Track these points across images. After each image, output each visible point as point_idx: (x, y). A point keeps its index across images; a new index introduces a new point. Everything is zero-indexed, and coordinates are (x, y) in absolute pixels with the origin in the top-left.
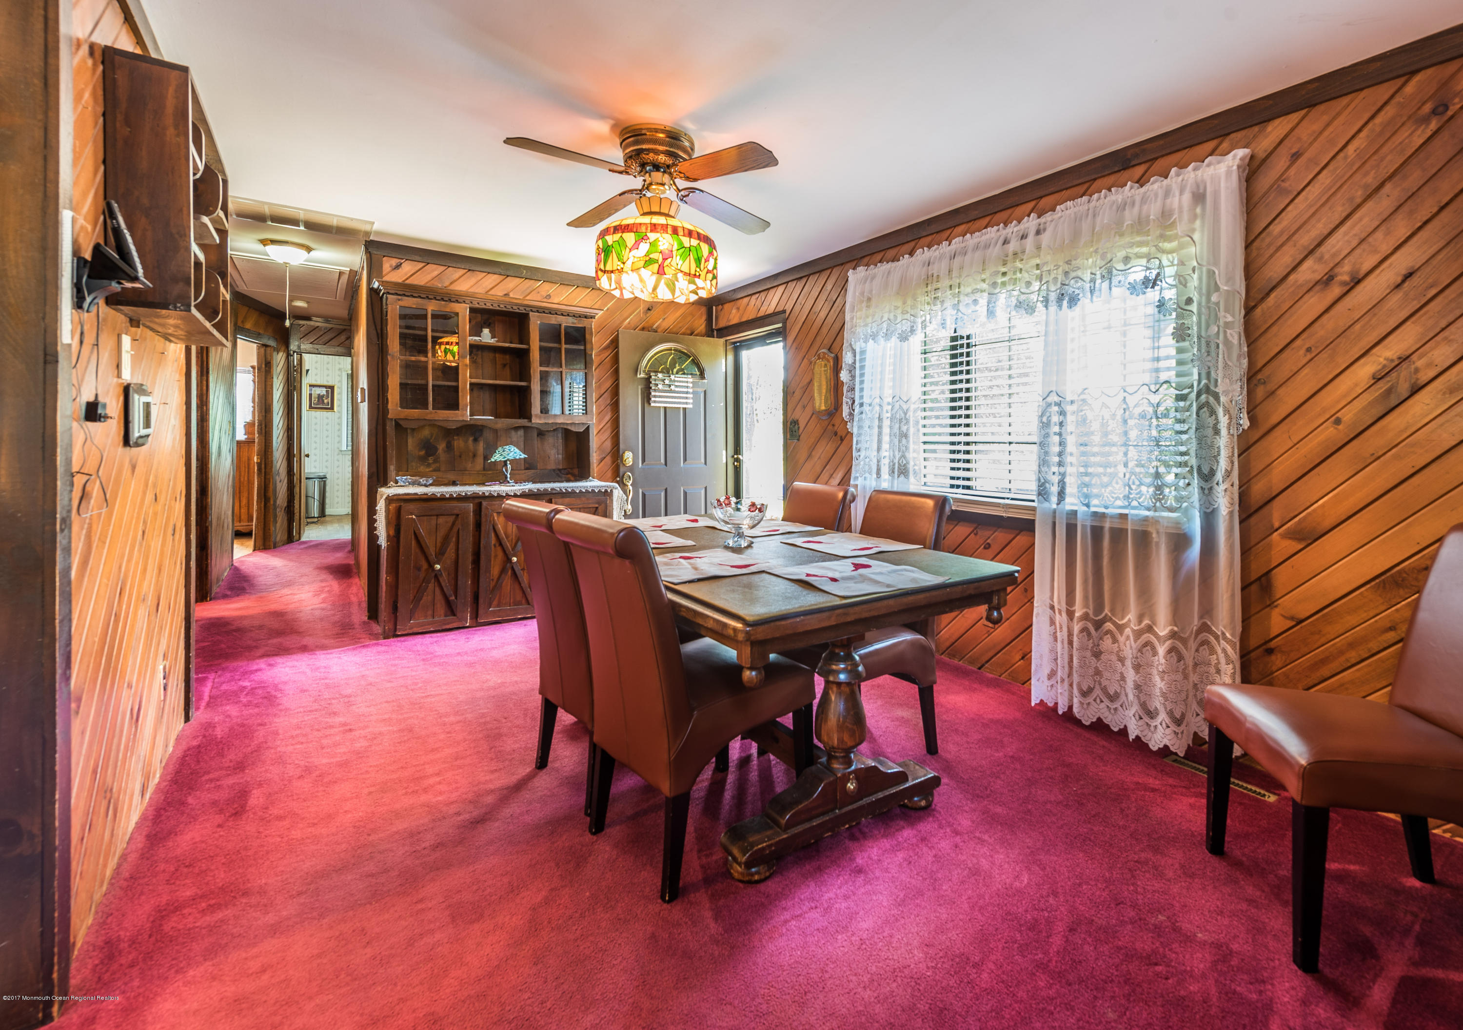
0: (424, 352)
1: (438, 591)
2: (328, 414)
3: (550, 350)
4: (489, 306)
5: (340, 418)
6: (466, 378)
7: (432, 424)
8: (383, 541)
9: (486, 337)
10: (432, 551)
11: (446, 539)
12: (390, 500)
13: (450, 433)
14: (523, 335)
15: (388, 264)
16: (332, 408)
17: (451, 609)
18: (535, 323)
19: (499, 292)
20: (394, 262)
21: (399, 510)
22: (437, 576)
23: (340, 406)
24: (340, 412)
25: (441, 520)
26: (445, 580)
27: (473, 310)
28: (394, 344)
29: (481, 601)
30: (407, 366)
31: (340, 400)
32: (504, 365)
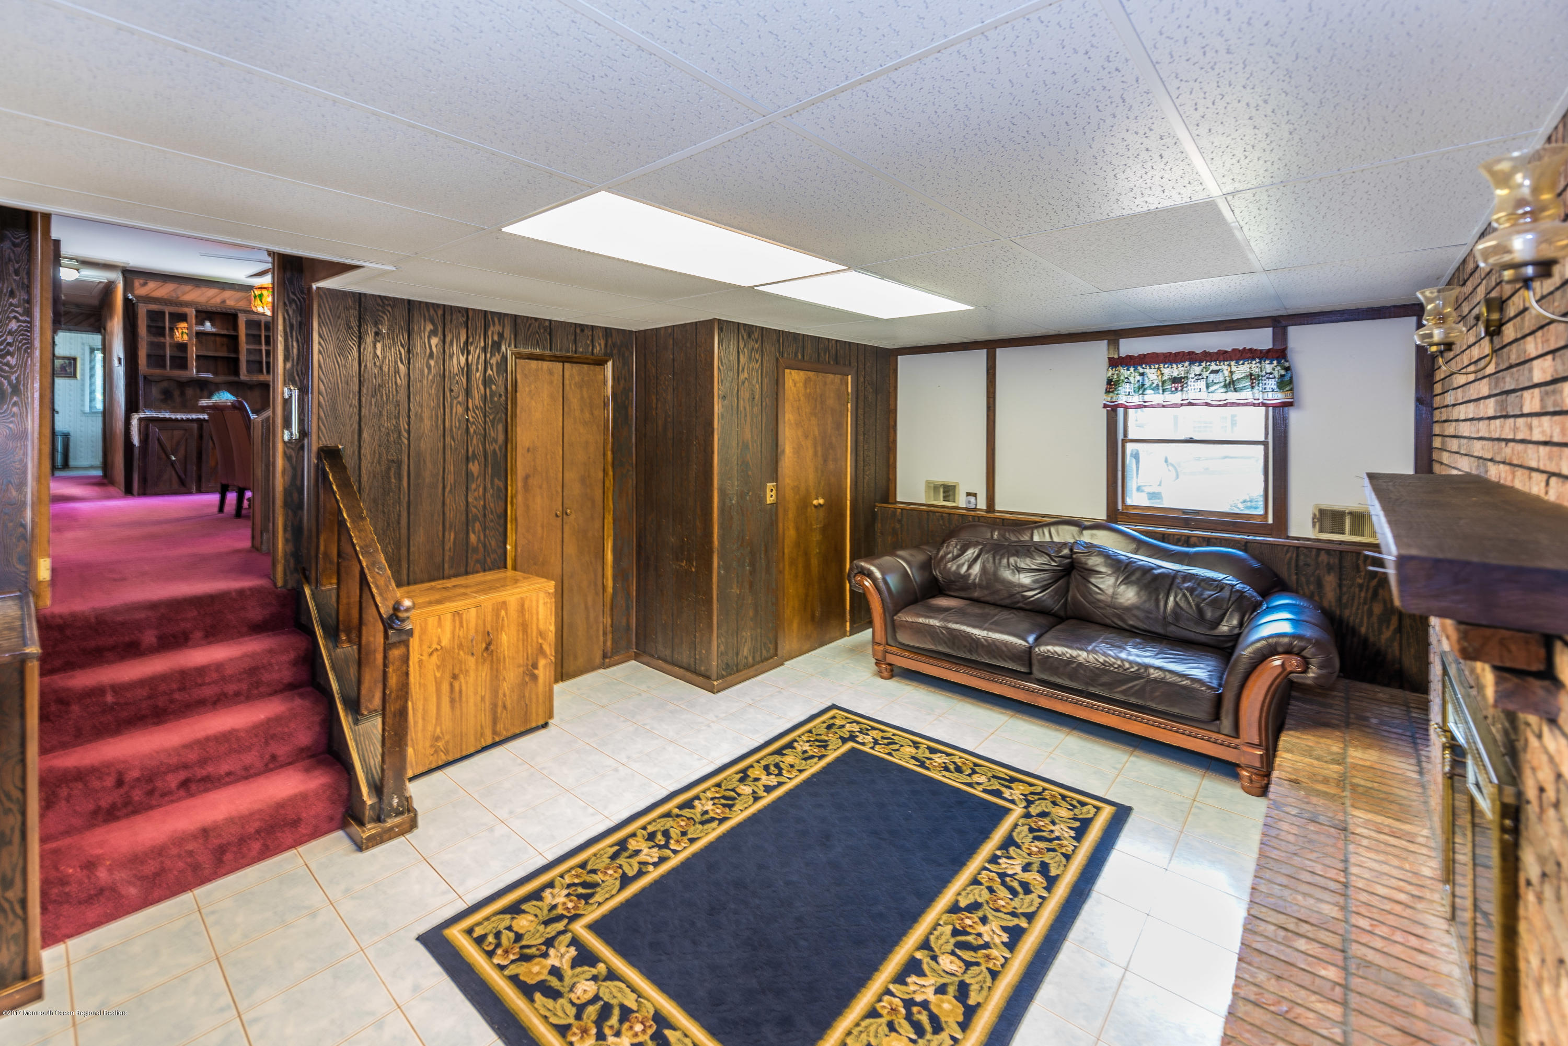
0: (163, 335)
1: (173, 472)
2: (71, 381)
3: (254, 336)
4: (209, 309)
5: (83, 385)
6: (193, 352)
7: (170, 379)
8: (136, 440)
9: (208, 326)
10: (169, 449)
11: (178, 443)
12: (140, 419)
13: (183, 385)
14: (235, 327)
15: (137, 283)
16: (75, 376)
17: (182, 482)
18: (242, 319)
19: (218, 300)
20: (142, 281)
21: (147, 427)
22: (172, 463)
23: (83, 375)
24: (83, 380)
25: (176, 432)
26: (178, 466)
27: (198, 311)
28: (142, 330)
29: (203, 480)
30: (151, 344)
31: (83, 370)
32: (223, 345)
